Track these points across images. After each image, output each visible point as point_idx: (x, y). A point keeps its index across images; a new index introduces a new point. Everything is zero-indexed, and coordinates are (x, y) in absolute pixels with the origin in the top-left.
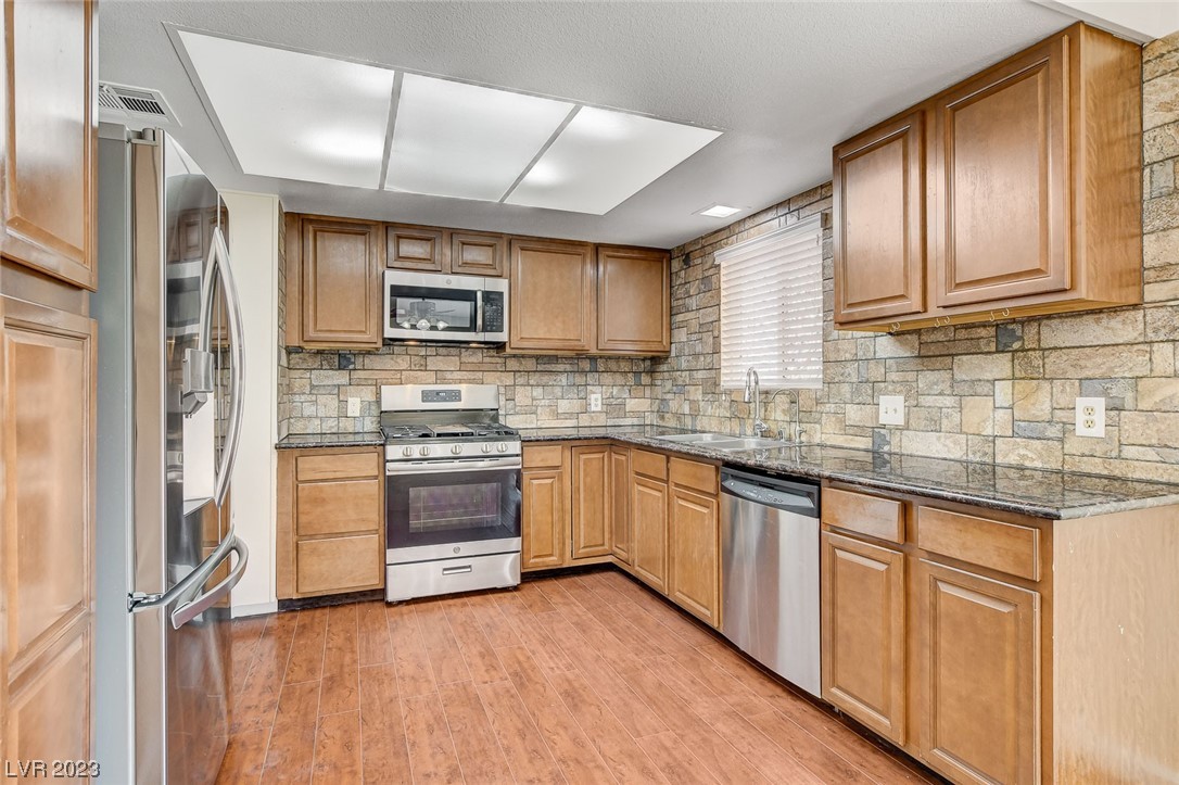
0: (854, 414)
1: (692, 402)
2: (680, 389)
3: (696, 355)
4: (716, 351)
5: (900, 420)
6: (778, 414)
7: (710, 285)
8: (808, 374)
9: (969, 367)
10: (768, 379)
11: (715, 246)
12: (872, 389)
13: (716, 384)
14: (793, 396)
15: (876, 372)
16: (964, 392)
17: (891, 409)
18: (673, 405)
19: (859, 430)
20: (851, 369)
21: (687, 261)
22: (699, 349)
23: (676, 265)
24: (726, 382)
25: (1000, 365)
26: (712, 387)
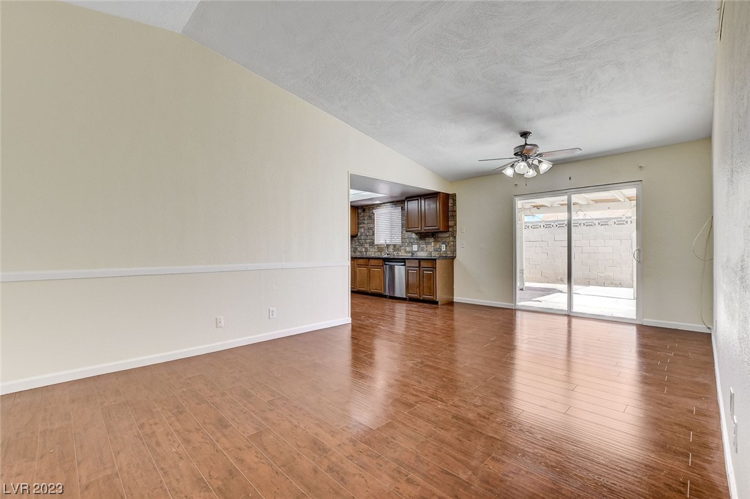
0: (408, 249)
1: (365, 248)
2: (362, 245)
3: (367, 236)
4: (373, 235)
5: (416, 250)
6: (391, 250)
7: (371, 218)
8: (398, 241)
9: (428, 240)
10: (388, 242)
11: (374, 208)
12: (411, 244)
13: (373, 243)
14: (395, 246)
15: (412, 241)
16: (427, 244)
17: (415, 248)
18: (359, 249)
19: (409, 252)
20: (407, 240)
21: (364, 211)
22: (368, 234)
23: (360, 211)
24: (376, 243)
25: (432, 240)
26: (372, 244)
